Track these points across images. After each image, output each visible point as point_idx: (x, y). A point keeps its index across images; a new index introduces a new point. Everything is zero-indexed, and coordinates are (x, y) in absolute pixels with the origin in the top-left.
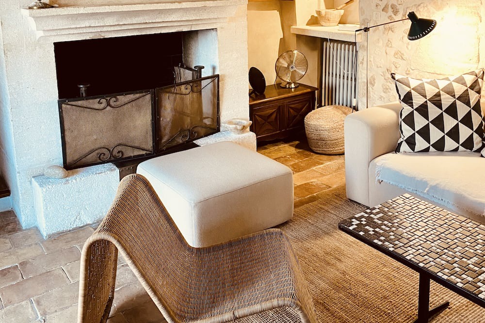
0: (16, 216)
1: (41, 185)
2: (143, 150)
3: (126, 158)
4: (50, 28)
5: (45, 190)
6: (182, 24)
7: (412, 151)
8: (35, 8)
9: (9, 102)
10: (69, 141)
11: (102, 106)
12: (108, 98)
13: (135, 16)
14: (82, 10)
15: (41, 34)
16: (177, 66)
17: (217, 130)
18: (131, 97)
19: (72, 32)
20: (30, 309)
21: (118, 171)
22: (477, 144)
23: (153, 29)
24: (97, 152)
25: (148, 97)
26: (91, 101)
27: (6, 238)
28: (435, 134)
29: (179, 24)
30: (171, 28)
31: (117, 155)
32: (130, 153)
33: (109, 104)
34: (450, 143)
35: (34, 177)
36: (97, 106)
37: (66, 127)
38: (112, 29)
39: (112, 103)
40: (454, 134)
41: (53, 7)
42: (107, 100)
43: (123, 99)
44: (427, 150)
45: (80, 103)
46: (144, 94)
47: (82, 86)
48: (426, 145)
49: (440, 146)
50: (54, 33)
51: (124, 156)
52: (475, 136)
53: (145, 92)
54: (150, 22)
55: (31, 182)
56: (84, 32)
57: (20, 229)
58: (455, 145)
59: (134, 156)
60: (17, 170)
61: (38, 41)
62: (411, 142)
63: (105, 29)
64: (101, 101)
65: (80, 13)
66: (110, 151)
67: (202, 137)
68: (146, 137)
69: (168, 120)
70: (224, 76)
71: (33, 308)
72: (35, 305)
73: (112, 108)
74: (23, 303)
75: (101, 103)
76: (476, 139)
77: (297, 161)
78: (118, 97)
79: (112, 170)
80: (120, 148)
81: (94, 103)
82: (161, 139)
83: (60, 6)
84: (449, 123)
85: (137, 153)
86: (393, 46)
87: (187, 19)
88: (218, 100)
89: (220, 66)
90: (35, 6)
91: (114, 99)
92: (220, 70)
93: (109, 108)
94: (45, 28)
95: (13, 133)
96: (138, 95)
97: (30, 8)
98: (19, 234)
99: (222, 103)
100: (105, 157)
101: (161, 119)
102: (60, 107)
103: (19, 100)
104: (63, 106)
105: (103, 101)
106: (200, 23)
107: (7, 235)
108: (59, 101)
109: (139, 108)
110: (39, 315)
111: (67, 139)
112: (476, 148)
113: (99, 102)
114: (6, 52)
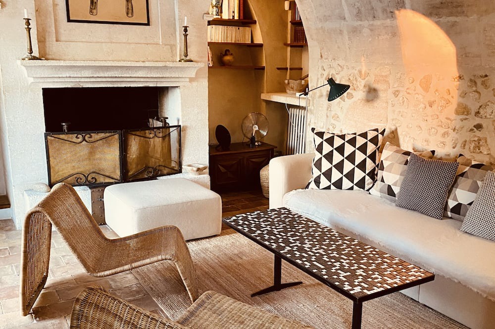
0: (13, 222)
1: (29, 195)
2: (113, 178)
3: (98, 184)
4: (38, 76)
5: (31, 198)
6: (148, 80)
7: (318, 188)
8: (27, 59)
9: (7, 131)
10: (53, 165)
11: (80, 140)
12: (84, 135)
13: (107, 71)
14: (62, 63)
15: (31, 80)
16: (153, 118)
17: (180, 171)
18: (102, 135)
19: (56, 80)
20: (10, 270)
21: (89, 191)
22: (368, 184)
23: (123, 83)
24: (75, 176)
25: (117, 136)
26: (70, 135)
27: (3, 233)
28: (336, 175)
29: (145, 80)
30: (139, 83)
31: (91, 180)
32: (102, 180)
33: (84, 139)
34: (346, 183)
35: (25, 191)
36: (75, 140)
37: (51, 154)
38: (88, 80)
39: (86, 138)
40: (350, 176)
41: (41, 59)
42: (83, 136)
43: (96, 136)
44: (328, 188)
45: (62, 136)
46: (113, 134)
47: (64, 124)
48: (328, 184)
49: (338, 184)
50: (42, 80)
51: (97, 182)
52: (367, 178)
53: (113, 132)
54: (120, 76)
55: (23, 194)
56: (66, 81)
57: (15, 230)
58: (351, 185)
59: (105, 183)
60: (13, 184)
61: (30, 85)
62: (317, 182)
63: (83, 80)
64: (78, 136)
65: (61, 65)
66: (85, 176)
67: (165, 175)
68: (115, 169)
69: (134, 156)
70: (186, 127)
71: (12, 269)
72: (14, 268)
73: (86, 143)
74: (6, 266)
75: (78, 138)
76: (368, 180)
77: (247, 202)
78: (92, 134)
79: (85, 190)
80: (94, 175)
81: (73, 137)
82: (128, 171)
83: (47, 59)
84: (348, 167)
85: (108, 180)
86: (332, 109)
87: (152, 76)
88: (180, 145)
89: (182, 118)
90: (26, 57)
91: (88, 136)
92: (183, 122)
93: (84, 142)
94: (34, 76)
95: (10, 156)
96: (108, 134)
97: (23, 59)
98: (13, 232)
99: (184, 149)
100: (82, 181)
101: (128, 155)
102: (46, 138)
103: (14, 130)
104: (49, 137)
105: (80, 136)
106: (164, 80)
107: (4, 232)
108: (45, 134)
109: (109, 145)
110: (15, 272)
111: (51, 163)
112: (367, 187)
113: (77, 136)
114: (5, 92)
